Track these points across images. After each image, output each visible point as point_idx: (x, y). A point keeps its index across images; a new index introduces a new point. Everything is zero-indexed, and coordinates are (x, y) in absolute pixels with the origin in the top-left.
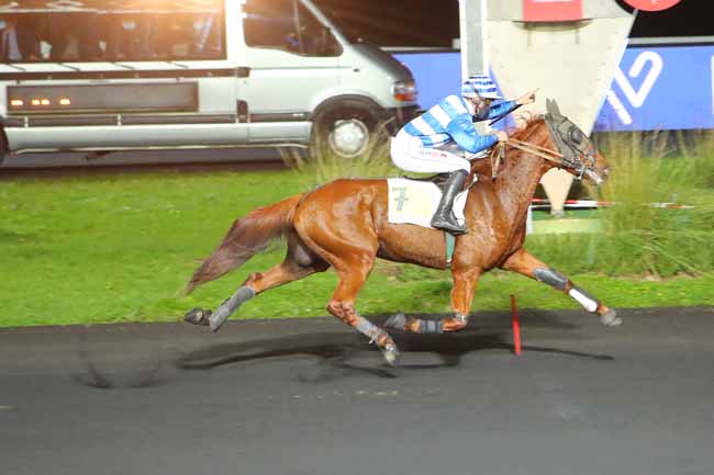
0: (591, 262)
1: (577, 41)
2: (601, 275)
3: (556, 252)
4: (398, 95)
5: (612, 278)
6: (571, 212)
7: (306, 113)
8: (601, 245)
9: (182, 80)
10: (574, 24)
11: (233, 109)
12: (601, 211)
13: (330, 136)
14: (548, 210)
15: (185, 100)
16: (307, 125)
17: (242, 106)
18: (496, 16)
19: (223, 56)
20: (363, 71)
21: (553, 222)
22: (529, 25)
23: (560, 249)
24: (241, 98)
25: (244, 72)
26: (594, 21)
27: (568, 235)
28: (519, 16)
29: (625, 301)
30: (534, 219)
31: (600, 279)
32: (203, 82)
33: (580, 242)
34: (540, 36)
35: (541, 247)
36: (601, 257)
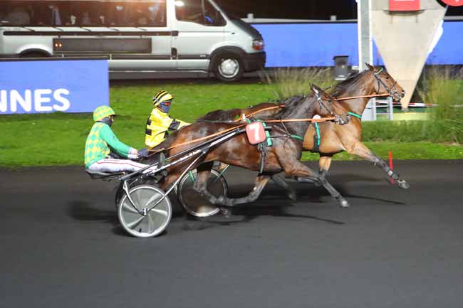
0: (424, 135)
1: (417, 21)
2: (429, 142)
3: (406, 130)
4: (254, 47)
5: (435, 144)
6: (413, 109)
7: (207, 55)
8: (430, 126)
9: (143, 37)
10: (415, 12)
11: (169, 52)
12: (428, 109)
13: (219, 67)
14: (400, 108)
15: (143, 47)
16: (207, 61)
17: (174, 51)
18: (376, 8)
19: (165, 25)
20: (236, 34)
21: (402, 114)
22: (391, 13)
23: (408, 128)
24: (173, 47)
25: (175, 33)
26: (426, 11)
27: (412, 121)
28: (387, 9)
29: (442, 155)
30: (394, 112)
31: (429, 145)
32: (154, 38)
33: (418, 125)
34: (397, 19)
35: (398, 128)
36: (429, 133)
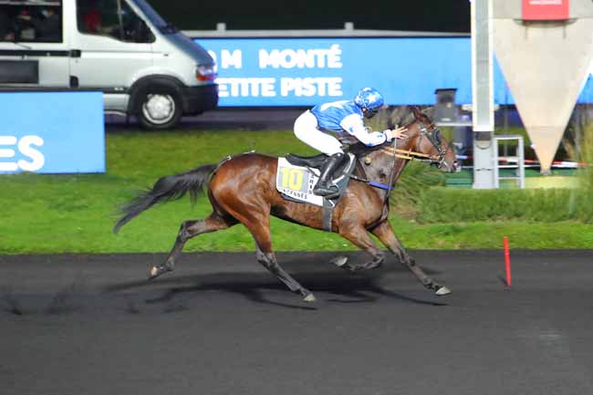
0: (570, 212)
1: (565, 36)
2: (578, 222)
3: (543, 203)
5: (587, 225)
6: (556, 172)
8: (579, 199)
10: (563, 22)
12: (579, 171)
14: (538, 169)
18: (501, 14)
21: (541, 179)
22: (526, 23)
23: (546, 200)
26: (579, 21)
27: (552, 191)
28: (519, 15)
30: (526, 176)
31: (579, 226)
33: (563, 195)
34: (534, 32)
35: (531, 199)
36: (580, 209)
